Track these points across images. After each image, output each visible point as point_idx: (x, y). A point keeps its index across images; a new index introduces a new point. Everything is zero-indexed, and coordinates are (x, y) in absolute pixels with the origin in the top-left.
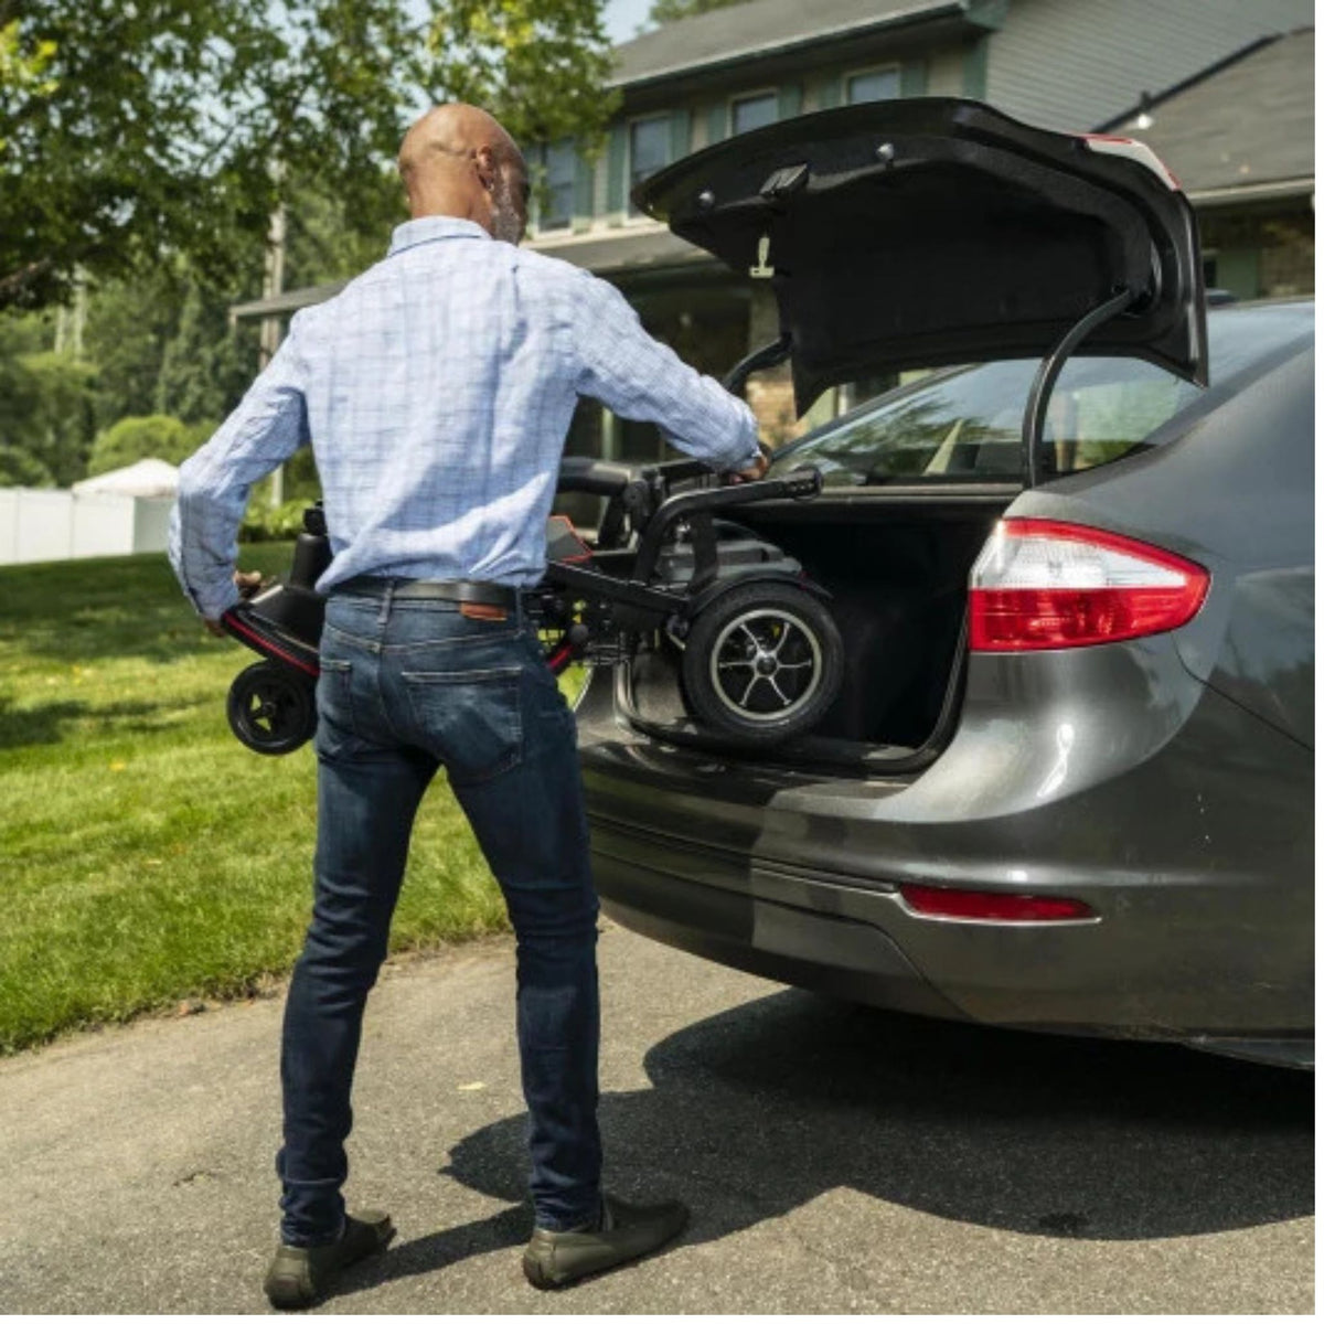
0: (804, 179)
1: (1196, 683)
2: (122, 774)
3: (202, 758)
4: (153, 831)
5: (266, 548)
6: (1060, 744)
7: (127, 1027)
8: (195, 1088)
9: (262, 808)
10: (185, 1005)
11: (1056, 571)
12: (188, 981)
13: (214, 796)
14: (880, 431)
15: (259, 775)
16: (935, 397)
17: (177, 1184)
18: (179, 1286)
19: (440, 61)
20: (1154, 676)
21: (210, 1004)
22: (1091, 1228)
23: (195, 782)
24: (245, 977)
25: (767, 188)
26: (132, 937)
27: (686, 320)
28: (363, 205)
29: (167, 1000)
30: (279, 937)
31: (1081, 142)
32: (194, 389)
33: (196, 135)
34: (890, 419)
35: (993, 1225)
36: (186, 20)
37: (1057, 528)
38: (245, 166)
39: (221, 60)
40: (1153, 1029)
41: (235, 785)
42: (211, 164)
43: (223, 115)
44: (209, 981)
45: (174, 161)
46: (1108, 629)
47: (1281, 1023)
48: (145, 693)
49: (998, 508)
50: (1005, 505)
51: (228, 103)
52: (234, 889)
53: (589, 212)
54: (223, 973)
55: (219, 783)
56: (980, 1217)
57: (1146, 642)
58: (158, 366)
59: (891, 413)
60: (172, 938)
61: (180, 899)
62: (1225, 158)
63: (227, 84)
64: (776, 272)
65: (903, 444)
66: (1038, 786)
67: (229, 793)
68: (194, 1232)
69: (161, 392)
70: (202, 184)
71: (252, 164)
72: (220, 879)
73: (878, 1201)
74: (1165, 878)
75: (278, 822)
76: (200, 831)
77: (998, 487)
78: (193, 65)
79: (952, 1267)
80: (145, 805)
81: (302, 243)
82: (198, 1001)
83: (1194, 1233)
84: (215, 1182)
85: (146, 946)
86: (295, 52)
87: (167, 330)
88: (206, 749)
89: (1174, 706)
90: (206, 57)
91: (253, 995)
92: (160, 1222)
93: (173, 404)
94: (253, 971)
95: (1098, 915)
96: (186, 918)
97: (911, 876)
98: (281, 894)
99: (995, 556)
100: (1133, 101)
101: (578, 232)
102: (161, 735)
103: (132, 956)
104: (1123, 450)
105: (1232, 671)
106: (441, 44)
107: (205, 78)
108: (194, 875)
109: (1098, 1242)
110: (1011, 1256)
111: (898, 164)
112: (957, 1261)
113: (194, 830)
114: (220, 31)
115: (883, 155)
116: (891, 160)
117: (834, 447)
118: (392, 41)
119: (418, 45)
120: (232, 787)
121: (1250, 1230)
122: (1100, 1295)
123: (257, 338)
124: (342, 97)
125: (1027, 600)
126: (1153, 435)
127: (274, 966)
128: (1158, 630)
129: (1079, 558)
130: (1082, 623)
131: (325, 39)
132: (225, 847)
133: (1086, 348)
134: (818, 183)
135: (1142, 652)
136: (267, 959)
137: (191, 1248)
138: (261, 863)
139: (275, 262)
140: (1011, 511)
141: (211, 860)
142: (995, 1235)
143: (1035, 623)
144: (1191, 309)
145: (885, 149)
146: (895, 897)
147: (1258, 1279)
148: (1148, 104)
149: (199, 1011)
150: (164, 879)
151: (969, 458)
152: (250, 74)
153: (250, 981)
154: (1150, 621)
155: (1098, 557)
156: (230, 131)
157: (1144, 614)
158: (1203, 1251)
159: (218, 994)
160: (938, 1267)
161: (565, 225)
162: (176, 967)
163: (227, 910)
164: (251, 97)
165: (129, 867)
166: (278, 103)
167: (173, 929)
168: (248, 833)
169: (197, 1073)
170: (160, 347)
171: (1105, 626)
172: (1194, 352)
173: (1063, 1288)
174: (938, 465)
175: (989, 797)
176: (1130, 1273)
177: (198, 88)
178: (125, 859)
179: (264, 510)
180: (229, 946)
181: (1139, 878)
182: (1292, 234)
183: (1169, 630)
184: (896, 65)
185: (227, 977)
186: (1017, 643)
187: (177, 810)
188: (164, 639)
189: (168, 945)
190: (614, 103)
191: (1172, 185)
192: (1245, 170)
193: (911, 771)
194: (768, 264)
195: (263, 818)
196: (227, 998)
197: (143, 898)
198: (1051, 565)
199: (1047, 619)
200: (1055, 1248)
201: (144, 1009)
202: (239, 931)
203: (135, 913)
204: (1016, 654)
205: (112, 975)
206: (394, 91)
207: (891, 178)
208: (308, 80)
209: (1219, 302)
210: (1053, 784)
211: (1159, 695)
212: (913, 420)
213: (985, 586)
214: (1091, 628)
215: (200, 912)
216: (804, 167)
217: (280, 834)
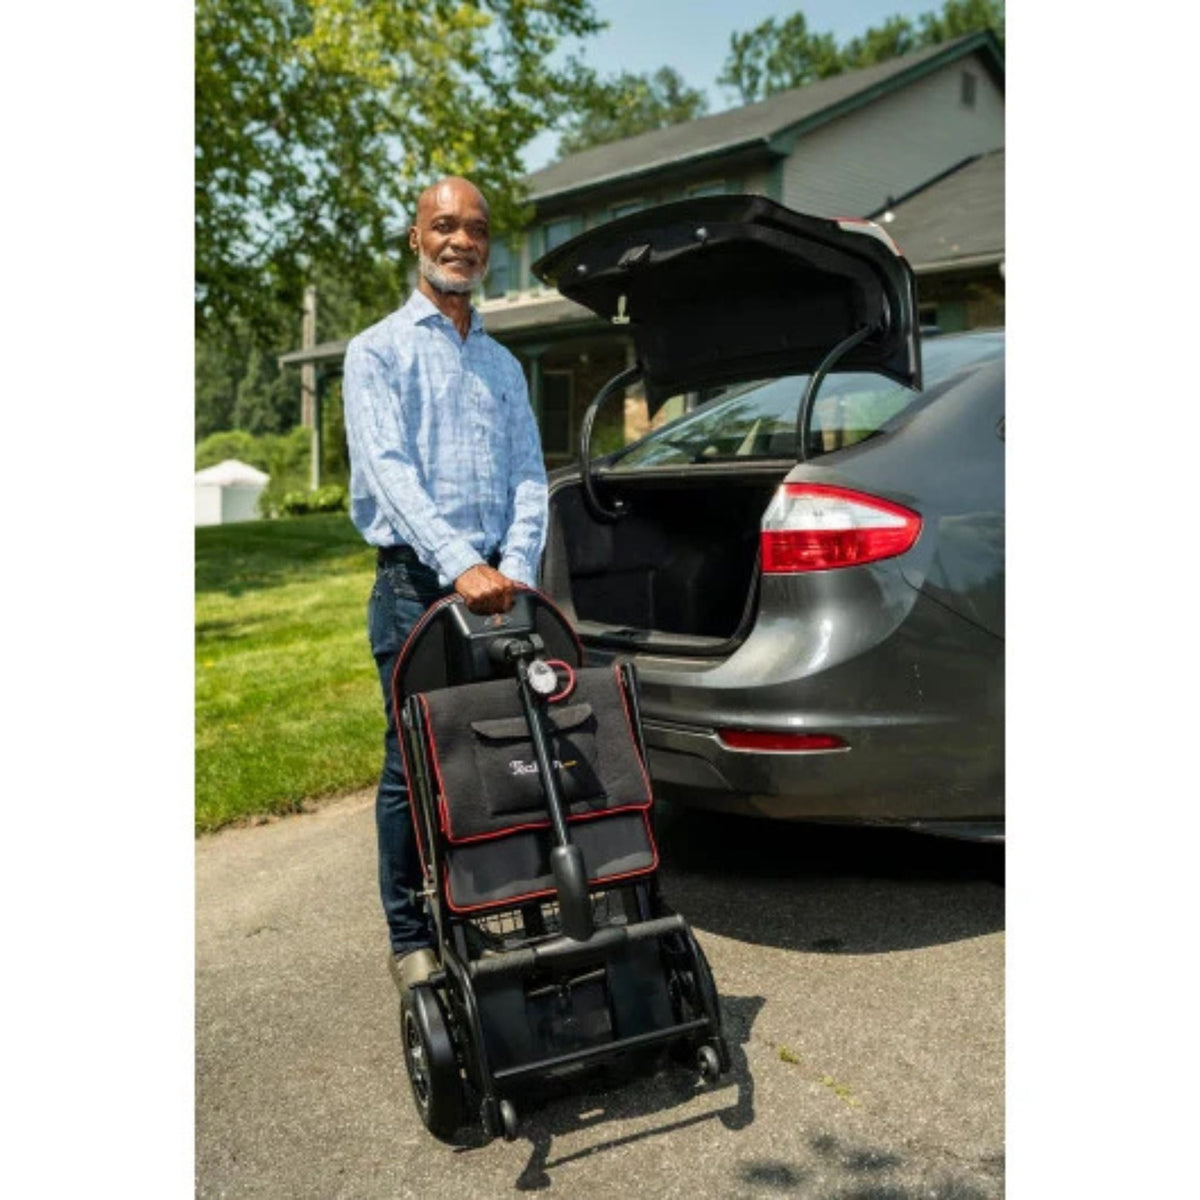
0: (647, 255)
1: (912, 591)
2: (212, 669)
3: (265, 658)
4: (232, 705)
5: (309, 518)
6: (823, 634)
7: (217, 835)
8: (262, 873)
9: (304, 690)
10: (255, 820)
11: (819, 517)
12: (257, 803)
13: (273, 682)
14: (710, 426)
15: (302, 668)
16: (744, 402)
17: (249, 936)
18: (250, 1002)
19: (412, 184)
20: (886, 585)
21: (271, 817)
22: (846, 947)
23: (260, 674)
24: (294, 801)
25: (623, 261)
26: (219, 776)
27: (584, 358)
28: (363, 285)
29: (242, 816)
30: (316, 773)
31: (834, 224)
32: (259, 413)
33: (247, 239)
34: (716, 417)
35: (782, 947)
36: (236, 158)
37: (821, 489)
38: (283, 259)
39: (262, 186)
40: (886, 819)
41: (287, 675)
42: (259, 260)
43: (266, 224)
44: (271, 803)
45: (233, 256)
46: (854, 555)
47: (969, 812)
48: (226, 615)
49: (780, 477)
50: (783, 475)
51: (269, 216)
52: (286, 743)
53: (517, 286)
54: (280, 798)
55: (277, 674)
56: (773, 942)
57: (878, 564)
58: (234, 397)
59: (718, 413)
60: (245, 776)
61: (251, 750)
62: (942, 240)
63: (268, 202)
64: (631, 320)
65: (726, 435)
66: (808, 662)
67: (282, 681)
68: (260, 966)
69: (237, 416)
70: (251, 273)
71: (287, 258)
72: (277, 736)
73: (708, 934)
74: (894, 720)
75: (315, 698)
76: (264, 705)
77: (781, 463)
78: (243, 191)
79: (755, 975)
80: (226, 688)
81: (327, 314)
82: (263, 817)
83: (912, 947)
84: (275, 933)
85: (229, 782)
86: (311, 180)
87: (238, 374)
88: (267, 651)
89: (900, 605)
90: (250, 184)
91: (300, 811)
92: (238, 961)
93: (245, 423)
94: (299, 796)
95: (848, 745)
96: (255, 762)
97: (724, 723)
98: (317, 745)
99: (778, 509)
100: (881, 203)
101: (511, 300)
102: (237, 643)
103: (219, 789)
104: (864, 436)
105: (939, 584)
106: (411, 173)
107: (252, 198)
108: (259, 734)
109: (851, 957)
110: (795, 968)
111: (711, 242)
112: (759, 971)
113: (259, 706)
114: (260, 166)
115: (701, 237)
116: (706, 239)
117: (674, 439)
118: (379, 171)
119: (396, 173)
120: (285, 676)
121: (948, 945)
122: (851, 990)
123: (299, 378)
124: (347, 210)
125: (800, 538)
126: (885, 424)
127: (313, 792)
128: (887, 557)
129: (834, 509)
130: (837, 552)
131: (333, 171)
132: (281, 716)
133: (840, 366)
134: (658, 256)
135: (880, 572)
136: (309, 788)
137: (258, 976)
138: (304, 725)
139: (309, 325)
140: (789, 478)
141: (271, 724)
142: (784, 954)
143: (805, 554)
144: (910, 339)
145: (701, 232)
146: (715, 737)
147: (953, 976)
148: (891, 205)
149: (264, 823)
150: (240, 737)
151: (766, 444)
152: (283, 195)
153: (297, 803)
154: (882, 550)
155: (846, 508)
156: (271, 236)
157: (880, 546)
158: (919, 960)
159: (277, 812)
160: (747, 975)
161: (501, 295)
162: (248, 796)
163: (282, 758)
164: (284, 212)
165: (218, 729)
166: (303, 215)
167: (246, 770)
168: (296, 707)
169: (263, 864)
170: (235, 384)
171: (852, 553)
172: (912, 368)
173: (826, 985)
174: (745, 450)
175: (778, 669)
176: (872, 975)
177: (247, 205)
178: (213, 725)
179: (306, 492)
180: (283, 780)
181: (878, 721)
182: (987, 291)
183: (894, 556)
184: (723, 181)
185: (282, 800)
186: (794, 567)
187: (248, 692)
188: (237, 579)
189: (242, 781)
190: (530, 213)
191: (897, 253)
192: (955, 249)
193: (726, 653)
194: (626, 314)
195: (305, 696)
196: (283, 814)
197: (226, 750)
198: (816, 514)
199: (814, 550)
200: (823, 961)
201: (228, 823)
202: (290, 770)
203: (221, 760)
204: (794, 574)
205: (206, 800)
206: (381, 206)
207: (705, 252)
208: (324, 199)
209: (930, 335)
210: (819, 659)
211: (889, 599)
212: (732, 418)
213: (772, 529)
214: (843, 556)
215: (264, 759)
216: (647, 246)
217: (316, 706)
